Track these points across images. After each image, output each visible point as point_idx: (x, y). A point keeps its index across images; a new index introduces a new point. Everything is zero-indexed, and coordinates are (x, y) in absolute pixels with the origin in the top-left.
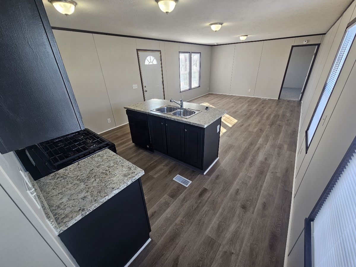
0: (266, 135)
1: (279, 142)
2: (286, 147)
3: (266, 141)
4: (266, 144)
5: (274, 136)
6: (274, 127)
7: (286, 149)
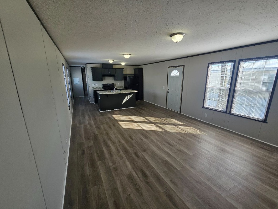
0: (92, 126)
1: (82, 126)
2: (78, 125)
3: (89, 124)
4: (88, 122)
5: (87, 128)
6: (92, 134)
7: (77, 124)
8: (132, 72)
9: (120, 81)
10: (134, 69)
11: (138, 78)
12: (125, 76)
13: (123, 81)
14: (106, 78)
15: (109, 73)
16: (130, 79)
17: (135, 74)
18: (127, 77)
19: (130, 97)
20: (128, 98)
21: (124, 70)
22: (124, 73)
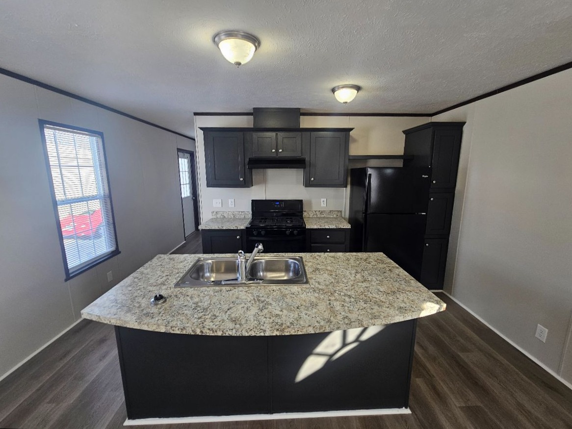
8: (399, 149)
9: (330, 191)
10: (404, 132)
11: (430, 176)
12: (359, 166)
13: (345, 193)
14: (271, 173)
15: (277, 151)
16: (383, 179)
17: (408, 158)
18: (363, 171)
19: (365, 337)
20: (344, 345)
21: (355, 141)
22: (355, 150)
